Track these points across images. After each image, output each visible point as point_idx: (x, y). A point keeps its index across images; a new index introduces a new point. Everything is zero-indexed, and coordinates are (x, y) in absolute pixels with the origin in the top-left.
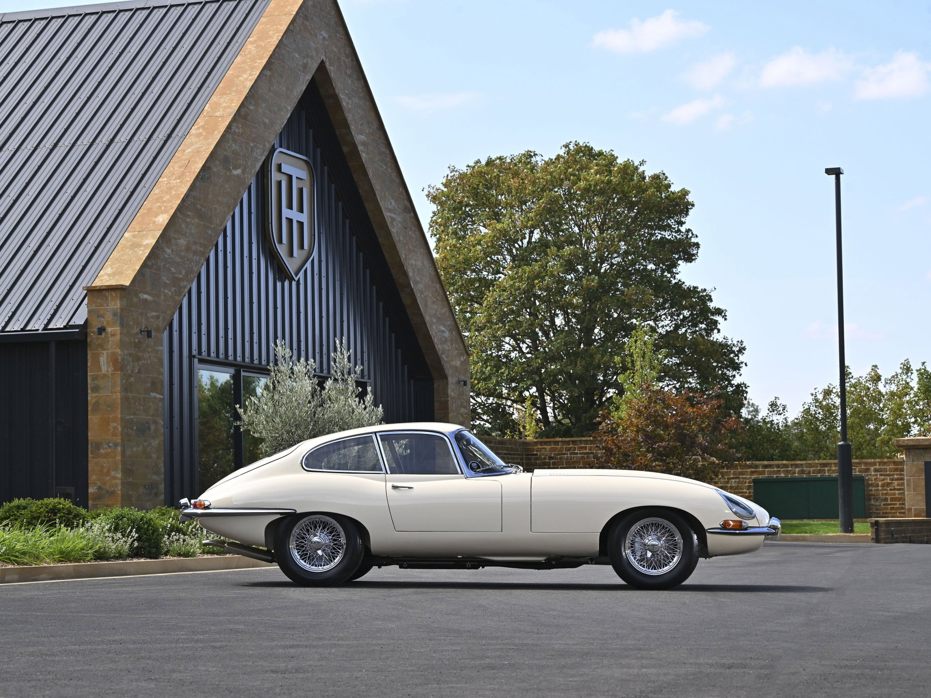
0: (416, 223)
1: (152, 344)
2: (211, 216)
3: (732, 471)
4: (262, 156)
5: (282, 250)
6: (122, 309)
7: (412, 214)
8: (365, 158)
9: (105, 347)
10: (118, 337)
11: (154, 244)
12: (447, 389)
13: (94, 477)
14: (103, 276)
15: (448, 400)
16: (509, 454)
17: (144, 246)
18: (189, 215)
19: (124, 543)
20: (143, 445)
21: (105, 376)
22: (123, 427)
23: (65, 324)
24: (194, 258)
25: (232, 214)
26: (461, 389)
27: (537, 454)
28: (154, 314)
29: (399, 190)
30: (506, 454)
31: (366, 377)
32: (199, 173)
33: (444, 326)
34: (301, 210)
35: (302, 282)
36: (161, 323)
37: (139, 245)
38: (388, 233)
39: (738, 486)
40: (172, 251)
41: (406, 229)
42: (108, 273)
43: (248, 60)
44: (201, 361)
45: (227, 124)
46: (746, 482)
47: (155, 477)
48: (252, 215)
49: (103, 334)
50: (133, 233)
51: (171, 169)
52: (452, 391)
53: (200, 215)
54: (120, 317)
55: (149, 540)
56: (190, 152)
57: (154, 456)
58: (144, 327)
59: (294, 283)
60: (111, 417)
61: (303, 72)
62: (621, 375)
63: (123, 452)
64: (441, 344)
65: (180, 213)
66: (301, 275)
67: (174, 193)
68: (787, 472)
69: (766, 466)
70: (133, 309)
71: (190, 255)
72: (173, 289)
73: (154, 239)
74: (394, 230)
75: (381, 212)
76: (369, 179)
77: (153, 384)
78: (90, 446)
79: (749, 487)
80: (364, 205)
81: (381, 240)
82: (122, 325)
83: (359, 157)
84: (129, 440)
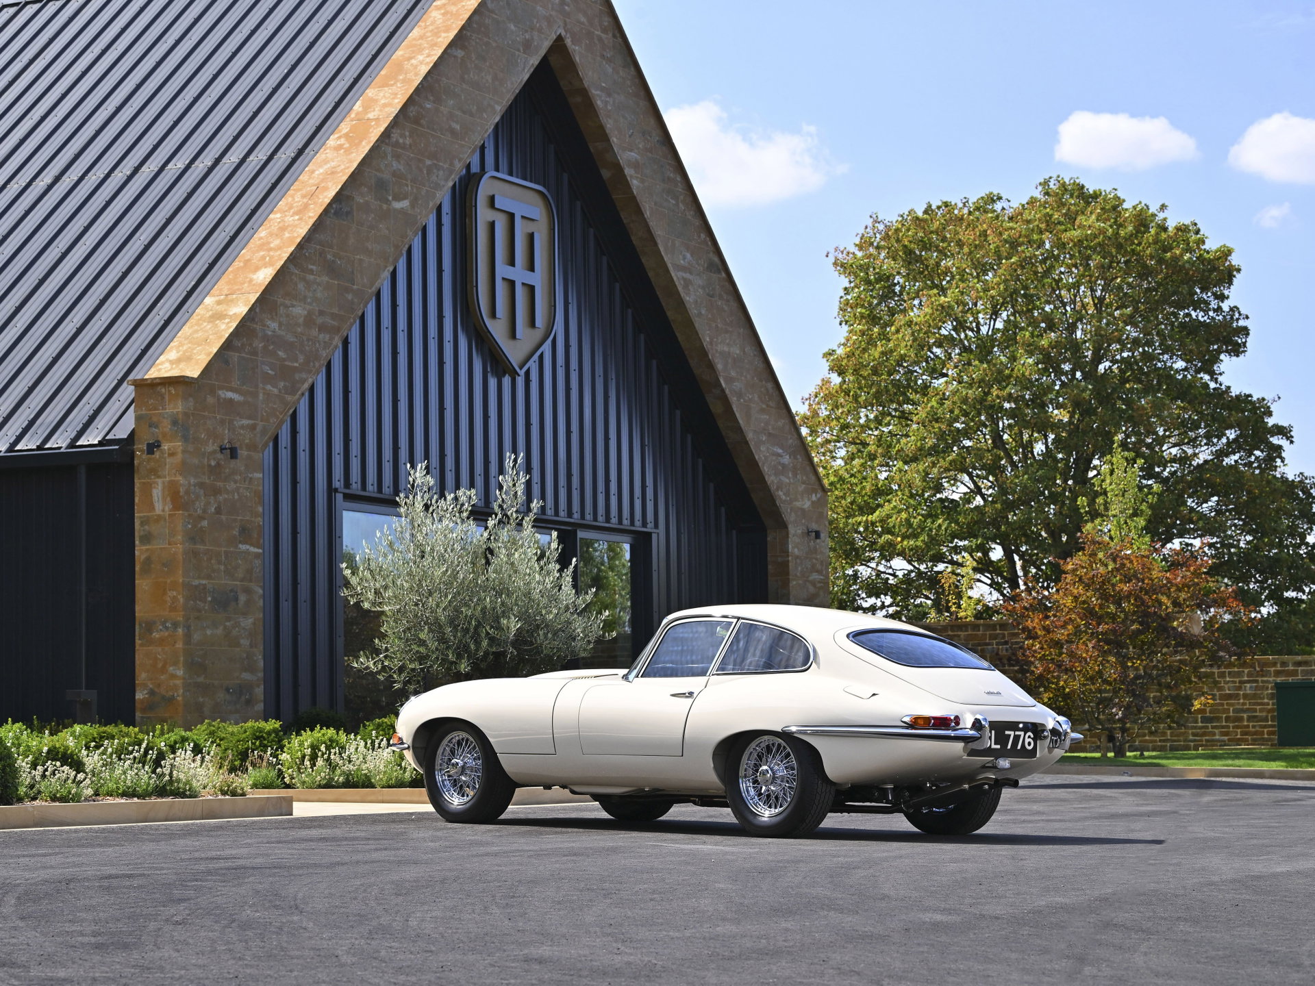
0: (730, 289)
1: (242, 468)
2: (353, 272)
3: (1246, 671)
4: (447, 180)
5: (497, 329)
6: (186, 414)
7: (724, 275)
8: (637, 187)
9: (160, 473)
10: (180, 456)
11: (244, 313)
12: (787, 543)
13: (144, 675)
14: (162, 363)
15: (788, 561)
17: (231, 316)
18: (312, 270)
20: (225, 627)
21: (159, 518)
22: (188, 598)
23: (99, 438)
24: (321, 336)
25: (391, 269)
26: (812, 543)
28: (245, 422)
29: (699, 237)
31: (650, 526)
32: (330, 205)
33: (782, 447)
34: (532, 268)
36: (260, 437)
37: (218, 316)
38: (681, 303)
39: (1255, 694)
40: (280, 325)
41: (712, 296)
42: (171, 358)
43: (429, 34)
44: (349, 497)
45: (382, 129)
46: (1267, 688)
47: (246, 676)
48: (445, 274)
49: (157, 455)
50: (217, 298)
51: (290, 199)
52: (796, 545)
53: (331, 269)
54: (183, 426)
56: (321, 173)
57: (245, 642)
58: (226, 442)
60: (169, 581)
61: (524, 53)
62: (1089, 524)
63: (188, 637)
64: (776, 474)
65: (295, 266)
66: (533, 365)
67: (287, 235)
69: (1299, 664)
70: (206, 414)
71: (314, 332)
72: (282, 384)
73: (245, 305)
74: (689, 299)
75: (667, 271)
76: (645, 220)
77: (244, 531)
78: (137, 627)
79: (1272, 696)
80: (640, 260)
81: (670, 314)
82: (185, 439)
83: (628, 186)
84: (198, 618)
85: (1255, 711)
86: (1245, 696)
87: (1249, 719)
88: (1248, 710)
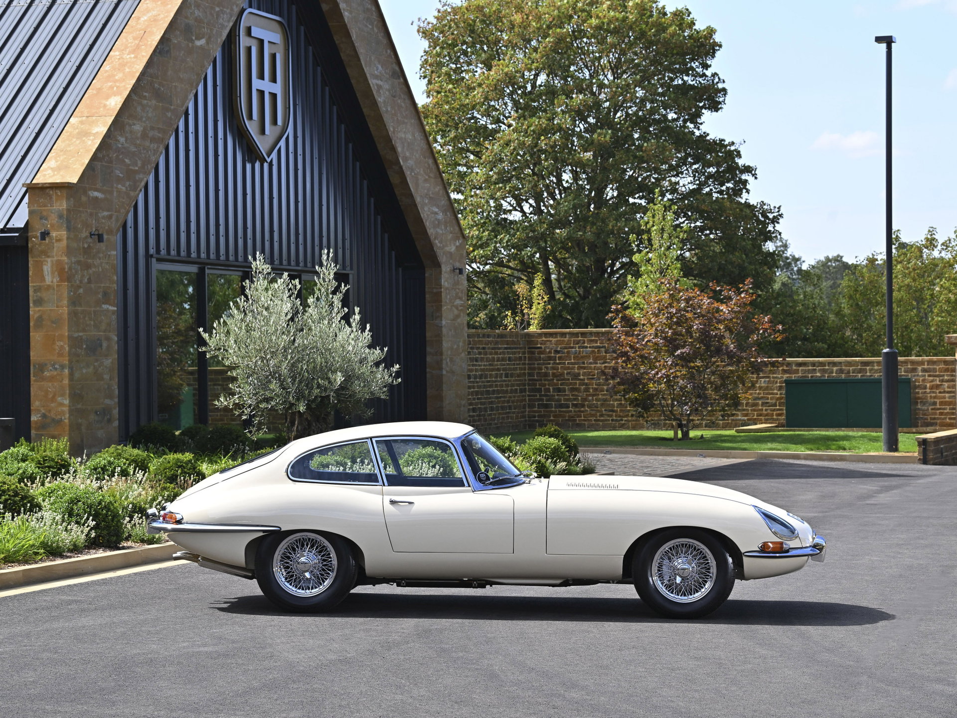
0: (406, 90)
1: (104, 248)
2: (171, 96)
3: (762, 370)
4: (229, 21)
5: (252, 127)
6: (68, 210)
7: (402, 80)
8: (348, 18)
9: (49, 254)
10: (65, 243)
11: (105, 132)
12: (441, 279)
13: (37, 403)
14: (45, 170)
15: (441, 292)
16: (510, 348)
17: (94, 134)
18: (145, 96)
19: (78, 533)
20: (94, 366)
21: (49, 287)
22: (70, 347)
24: (152, 146)
25: (194, 92)
26: (456, 277)
27: (540, 348)
28: (106, 213)
29: (387, 52)
30: (506, 348)
31: (348, 268)
32: (157, 46)
33: (438, 207)
34: (274, 80)
35: (275, 163)
36: (115, 224)
37: (87, 134)
38: (374, 104)
39: (767, 387)
40: (126, 140)
41: (394, 97)
42: (52, 166)
44: (159, 261)
46: (777, 382)
47: (108, 401)
48: (218, 88)
49: (47, 239)
50: (80, 119)
51: (124, 40)
52: (446, 281)
53: (158, 95)
54: (67, 219)
55: (108, 527)
56: (146, 20)
57: (106, 377)
58: (94, 230)
59: (266, 165)
60: (57, 334)
62: (637, 254)
63: (71, 374)
64: (434, 228)
65: (135, 94)
66: (274, 155)
67: (127, 70)
68: (824, 371)
69: (800, 365)
70: (81, 209)
71: (147, 143)
72: (128, 183)
73: (104, 126)
74: (380, 100)
75: (366, 79)
76: (352, 42)
77: (105, 294)
78: (32, 367)
79: (780, 388)
80: (346, 70)
81: (365, 111)
82: (69, 229)
83: (341, 16)
84: (78, 361)
85: (768, 399)
86: (760, 388)
87: (763, 404)
88: (762, 398)
